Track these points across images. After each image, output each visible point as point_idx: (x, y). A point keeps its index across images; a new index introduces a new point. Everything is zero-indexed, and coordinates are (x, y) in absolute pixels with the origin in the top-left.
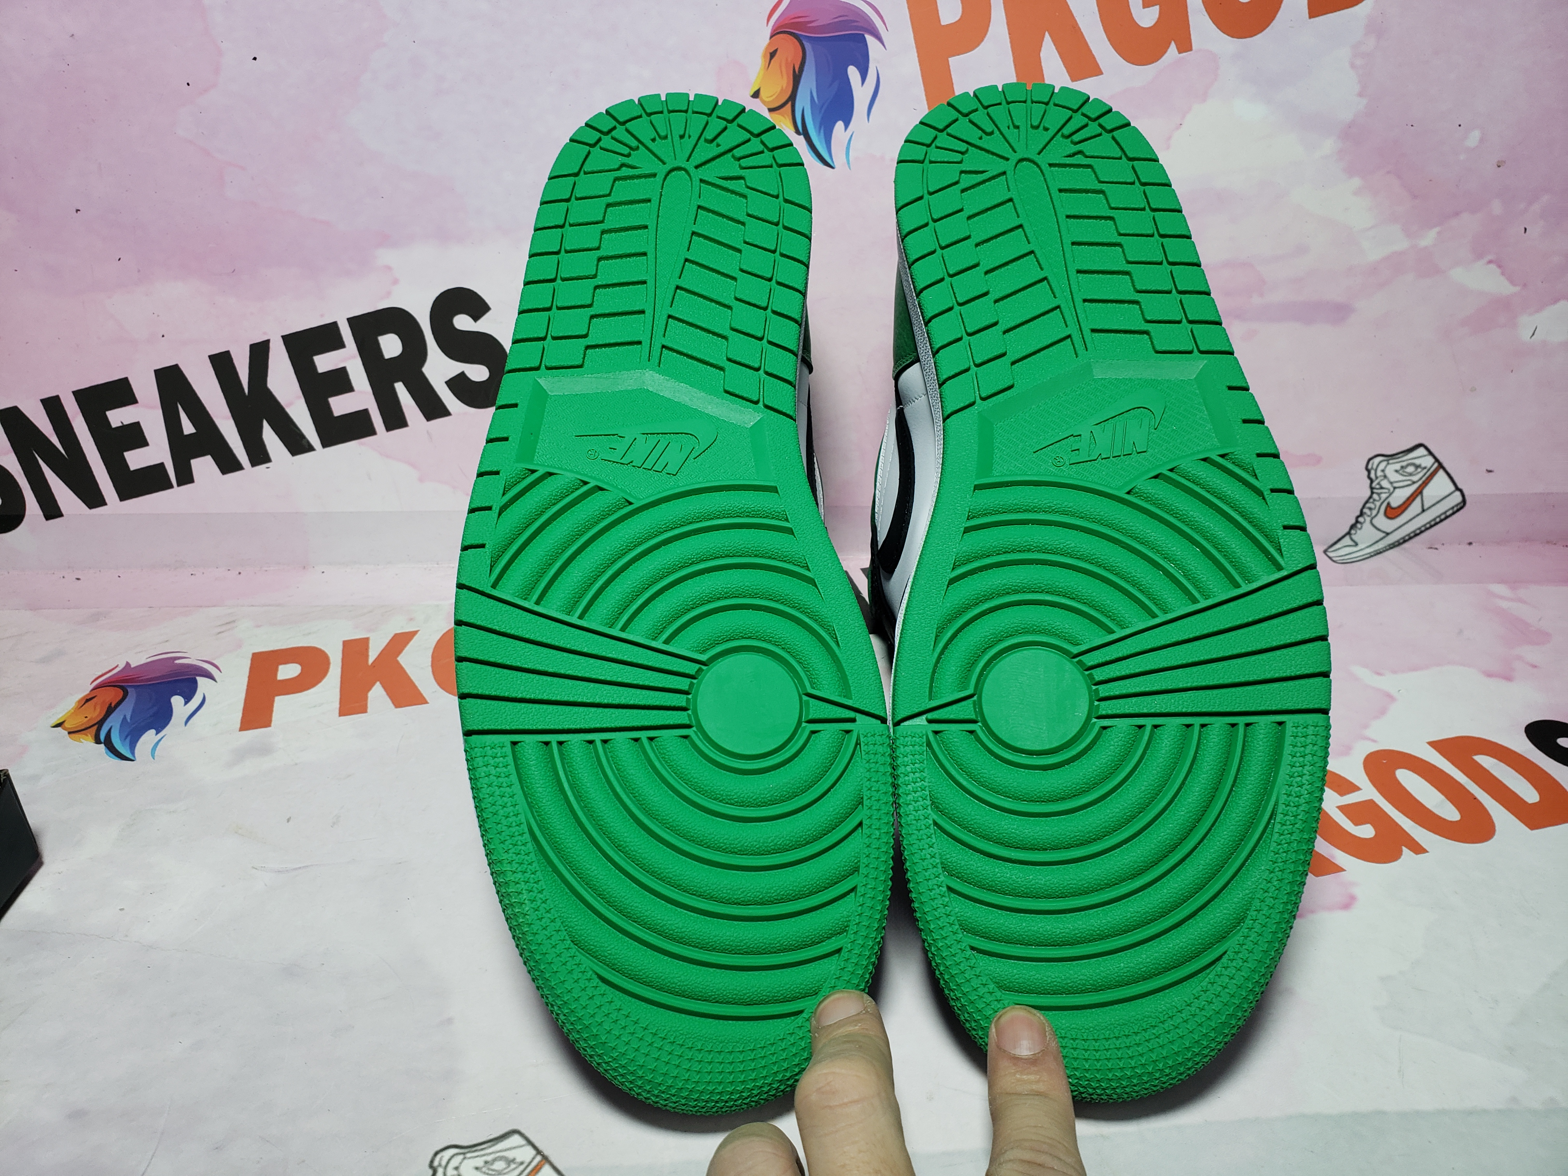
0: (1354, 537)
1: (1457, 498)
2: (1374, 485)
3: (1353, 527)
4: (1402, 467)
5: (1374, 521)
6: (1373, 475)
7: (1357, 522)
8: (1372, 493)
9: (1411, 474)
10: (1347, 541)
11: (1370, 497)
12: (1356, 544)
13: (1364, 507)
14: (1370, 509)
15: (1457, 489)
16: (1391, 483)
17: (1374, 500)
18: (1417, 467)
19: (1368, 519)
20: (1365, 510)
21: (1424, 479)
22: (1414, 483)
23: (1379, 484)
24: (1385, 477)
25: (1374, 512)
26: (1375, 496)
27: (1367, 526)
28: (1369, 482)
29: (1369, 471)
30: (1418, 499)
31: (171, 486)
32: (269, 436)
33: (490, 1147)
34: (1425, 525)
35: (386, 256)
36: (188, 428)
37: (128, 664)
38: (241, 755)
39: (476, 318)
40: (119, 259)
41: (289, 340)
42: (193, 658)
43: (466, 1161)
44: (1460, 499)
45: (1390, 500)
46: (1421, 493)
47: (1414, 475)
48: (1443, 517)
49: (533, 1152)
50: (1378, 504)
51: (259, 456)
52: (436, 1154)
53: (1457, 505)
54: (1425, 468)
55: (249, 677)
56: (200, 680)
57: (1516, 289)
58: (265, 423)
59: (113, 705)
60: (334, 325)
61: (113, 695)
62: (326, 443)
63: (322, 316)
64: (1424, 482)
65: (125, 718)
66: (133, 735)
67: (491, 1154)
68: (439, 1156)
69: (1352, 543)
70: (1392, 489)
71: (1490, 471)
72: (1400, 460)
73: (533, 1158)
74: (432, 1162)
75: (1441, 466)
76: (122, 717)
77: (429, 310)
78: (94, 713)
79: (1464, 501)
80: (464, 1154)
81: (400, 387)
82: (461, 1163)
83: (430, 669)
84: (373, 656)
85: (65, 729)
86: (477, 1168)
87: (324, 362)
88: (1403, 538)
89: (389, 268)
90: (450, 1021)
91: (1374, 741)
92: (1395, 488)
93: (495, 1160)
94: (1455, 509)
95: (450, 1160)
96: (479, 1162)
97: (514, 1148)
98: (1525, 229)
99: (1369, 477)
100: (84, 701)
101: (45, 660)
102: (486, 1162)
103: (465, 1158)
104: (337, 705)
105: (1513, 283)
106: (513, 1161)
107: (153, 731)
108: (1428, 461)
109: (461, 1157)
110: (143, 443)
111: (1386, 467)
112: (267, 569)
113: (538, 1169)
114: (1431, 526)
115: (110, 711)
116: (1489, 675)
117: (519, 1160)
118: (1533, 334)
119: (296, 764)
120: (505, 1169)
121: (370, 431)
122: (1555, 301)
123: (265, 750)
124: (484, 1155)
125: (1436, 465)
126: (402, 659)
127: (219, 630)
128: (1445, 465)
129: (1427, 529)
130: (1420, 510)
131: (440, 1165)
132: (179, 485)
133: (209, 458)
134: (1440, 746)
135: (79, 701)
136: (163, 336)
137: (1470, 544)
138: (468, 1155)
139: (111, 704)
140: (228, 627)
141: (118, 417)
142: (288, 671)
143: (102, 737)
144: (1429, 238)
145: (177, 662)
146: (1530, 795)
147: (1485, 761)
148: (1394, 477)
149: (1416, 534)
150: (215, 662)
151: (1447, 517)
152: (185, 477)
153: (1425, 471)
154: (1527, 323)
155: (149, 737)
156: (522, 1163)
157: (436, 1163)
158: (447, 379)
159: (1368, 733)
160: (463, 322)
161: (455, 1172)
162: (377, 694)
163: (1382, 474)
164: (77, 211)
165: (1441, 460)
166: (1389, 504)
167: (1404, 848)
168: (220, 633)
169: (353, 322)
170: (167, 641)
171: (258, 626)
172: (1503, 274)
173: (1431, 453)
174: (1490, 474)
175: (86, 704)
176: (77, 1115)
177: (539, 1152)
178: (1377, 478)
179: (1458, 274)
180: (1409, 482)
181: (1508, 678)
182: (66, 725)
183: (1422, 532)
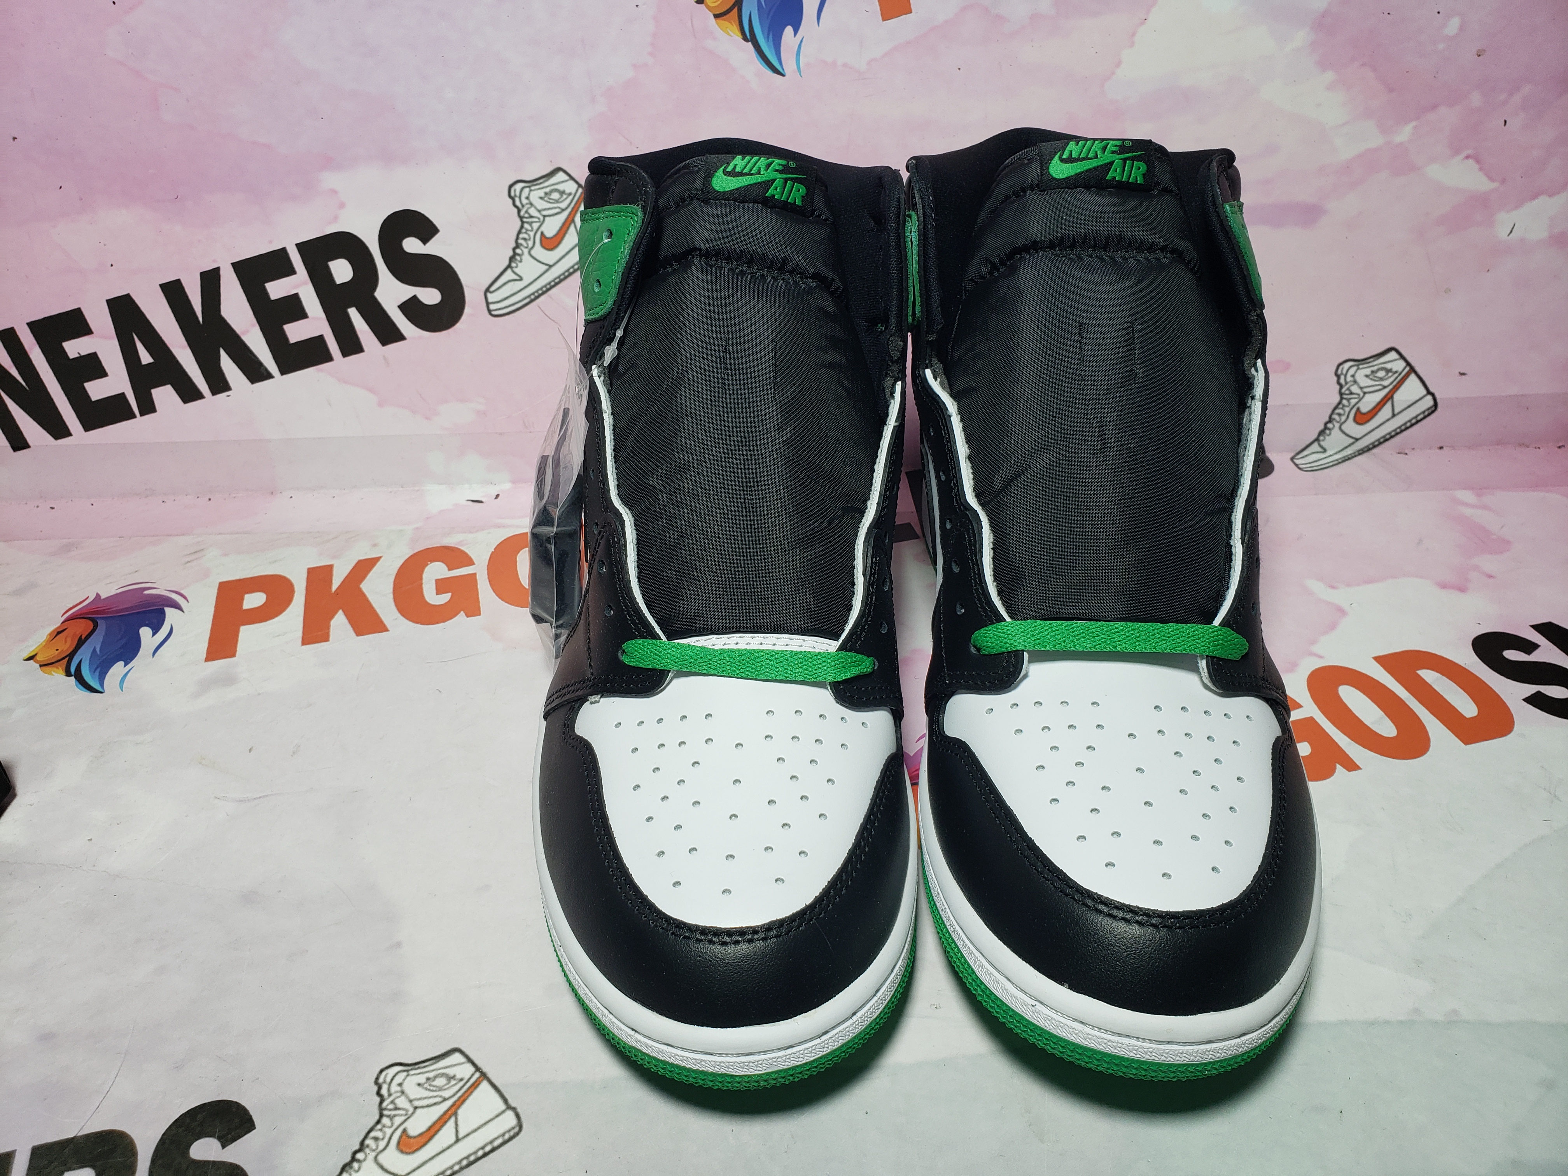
0: (1322, 443)
1: (1428, 402)
2: (1343, 390)
3: (1322, 433)
4: (1373, 372)
5: (1343, 427)
6: (1342, 381)
7: (1326, 428)
8: (1342, 399)
9: (1381, 379)
10: (1315, 447)
11: (1340, 403)
12: (1325, 450)
13: (1333, 413)
14: (1339, 415)
15: (1429, 392)
16: (1361, 388)
17: (1344, 406)
18: (1388, 371)
19: (1337, 425)
20: (1335, 417)
21: (1395, 383)
22: (1385, 387)
23: (1348, 389)
24: (1355, 382)
25: (1343, 418)
26: (1345, 402)
27: (1336, 432)
28: (1338, 387)
29: (1338, 377)
30: (1389, 404)
31: (134, 417)
32: (227, 365)
33: (432, 1064)
34: (1395, 430)
35: (330, 180)
36: (146, 358)
37: (98, 595)
38: (206, 685)
39: (425, 241)
40: (61, 188)
41: (240, 267)
42: (161, 590)
43: (409, 1078)
44: (1431, 403)
45: (1359, 405)
46: (1392, 397)
47: (1386, 379)
48: (1414, 421)
49: (473, 1069)
50: (1347, 409)
51: (219, 385)
52: (382, 1071)
53: (1428, 409)
54: (1396, 372)
55: (216, 607)
56: (169, 611)
57: (1495, 185)
58: (222, 352)
59: (83, 638)
60: (284, 250)
61: (83, 627)
62: (284, 370)
63: (271, 242)
64: (1395, 386)
65: (94, 650)
66: (103, 667)
67: (433, 1070)
68: (384, 1074)
69: (1321, 450)
70: (1362, 394)
71: (1463, 374)
72: (1370, 364)
73: (473, 1075)
74: (377, 1078)
75: (1413, 370)
76: (92, 649)
77: (377, 233)
78: (65, 645)
79: (1436, 405)
80: (407, 1071)
81: (353, 313)
82: (404, 1080)
83: (391, 596)
84: (335, 584)
85: (37, 662)
86: (419, 1085)
87: (277, 289)
88: (1373, 443)
89: (334, 192)
90: (399, 945)
91: (1321, 657)
92: (1365, 393)
93: (436, 1077)
94: (1426, 413)
95: (394, 1076)
96: (422, 1079)
97: (455, 1065)
98: (1505, 122)
99: (1338, 383)
100: (56, 633)
101: (18, 593)
102: (428, 1079)
103: (408, 1075)
104: (300, 634)
105: (1491, 179)
106: (453, 1077)
107: (122, 663)
108: (1399, 365)
109: (405, 1074)
110: (102, 373)
111: (1356, 372)
112: (234, 495)
113: (475, 1085)
114: (1402, 431)
115: (81, 643)
116: (1443, 586)
117: (458, 1076)
118: (1511, 232)
119: (259, 694)
120: (446, 1085)
121: (327, 357)
122: (1535, 196)
123: (229, 680)
124: (426, 1072)
125: (1408, 369)
126: (365, 586)
127: (188, 558)
128: (1417, 369)
129: (1397, 434)
130: (1390, 415)
131: (385, 1082)
132: (141, 415)
133: (169, 388)
134: (1383, 661)
135: (50, 634)
136: (112, 265)
137: (1441, 448)
138: (412, 1072)
139: (81, 636)
140: (196, 556)
141: (74, 348)
142: (254, 600)
143: (73, 670)
144: (1404, 134)
145: (146, 592)
146: (1468, 708)
147: (1429, 676)
148: (1364, 382)
149: (1385, 439)
150: (182, 592)
151: (1418, 422)
152: (148, 407)
153: (1396, 375)
154: (1504, 220)
155: (118, 668)
156: (461, 1080)
157: (381, 1080)
158: (399, 303)
159: (1315, 649)
160: (412, 245)
161: (399, 1089)
162: (339, 622)
163: (1352, 379)
164: (15, 138)
165: (1413, 364)
166: (1358, 409)
167: (1338, 765)
168: (188, 562)
169: (302, 247)
170: (136, 571)
171: (225, 555)
172: (1481, 169)
173: (1402, 357)
174: (1463, 376)
175: (57, 637)
176: (47, 1038)
177: (477, 1069)
178: (1346, 383)
179: (1434, 171)
180: (1380, 387)
181: (1462, 589)
182: (38, 658)
183: (1392, 437)
